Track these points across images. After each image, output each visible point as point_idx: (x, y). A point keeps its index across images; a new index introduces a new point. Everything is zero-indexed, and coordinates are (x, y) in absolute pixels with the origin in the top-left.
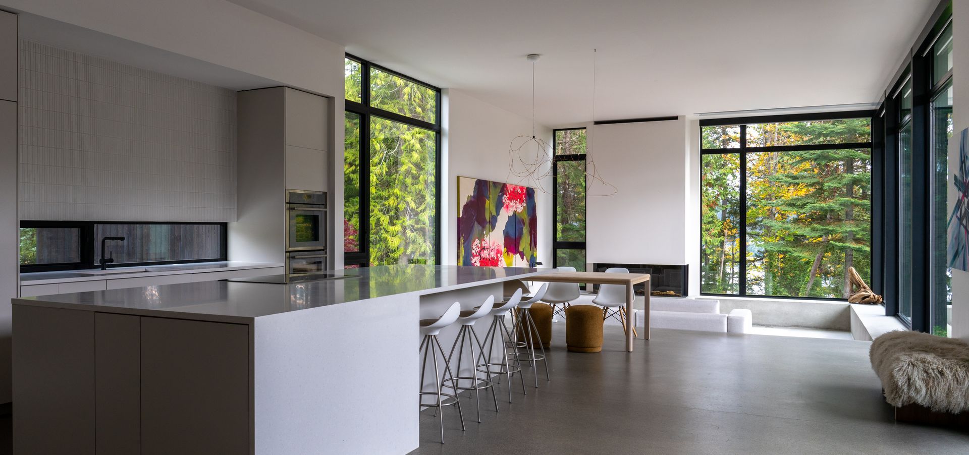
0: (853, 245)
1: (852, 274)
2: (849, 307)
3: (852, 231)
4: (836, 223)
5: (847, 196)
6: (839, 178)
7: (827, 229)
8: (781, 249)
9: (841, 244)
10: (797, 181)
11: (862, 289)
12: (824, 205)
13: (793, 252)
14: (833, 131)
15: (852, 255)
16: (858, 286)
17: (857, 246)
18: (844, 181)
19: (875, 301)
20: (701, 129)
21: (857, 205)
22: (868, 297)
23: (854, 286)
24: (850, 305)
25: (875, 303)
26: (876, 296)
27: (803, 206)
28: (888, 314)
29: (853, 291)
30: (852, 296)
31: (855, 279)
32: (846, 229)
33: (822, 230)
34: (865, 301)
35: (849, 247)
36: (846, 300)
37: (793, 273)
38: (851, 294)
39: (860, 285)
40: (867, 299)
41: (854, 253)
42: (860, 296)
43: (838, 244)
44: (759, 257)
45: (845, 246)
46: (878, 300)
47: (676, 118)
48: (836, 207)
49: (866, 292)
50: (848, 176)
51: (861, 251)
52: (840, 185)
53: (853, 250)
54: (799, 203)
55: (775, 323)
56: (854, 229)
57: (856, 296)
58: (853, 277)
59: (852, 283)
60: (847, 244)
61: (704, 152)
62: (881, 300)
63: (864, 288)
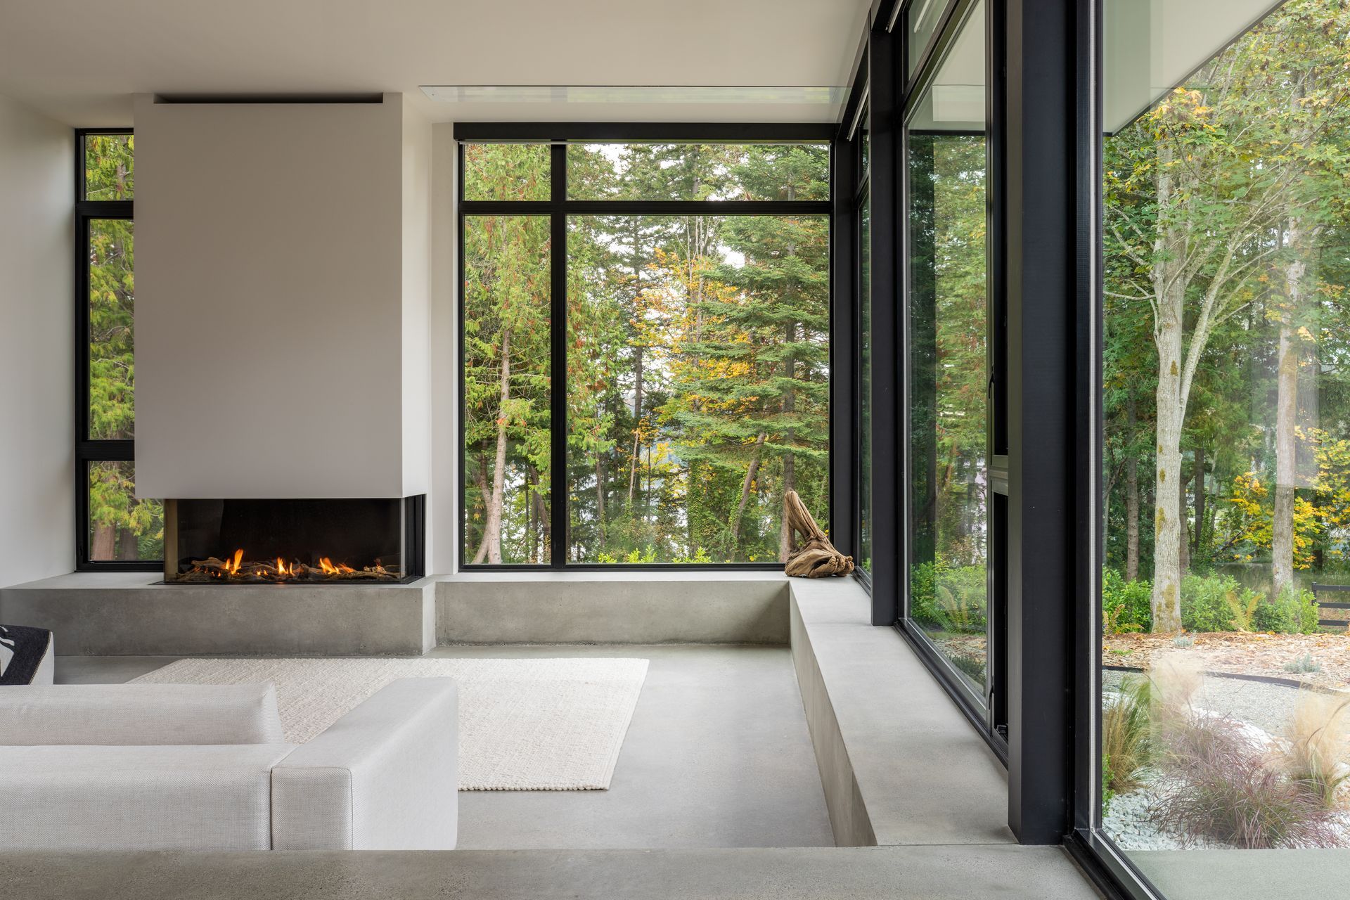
0: (795, 448)
1: (793, 508)
2: (787, 586)
3: (792, 428)
4: (772, 416)
5: (786, 375)
6: (776, 348)
7: (759, 425)
8: (699, 457)
9: (779, 446)
10: (721, 352)
11: (814, 543)
12: (758, 388)
13: (715, 460)
14: (768, 278)
15: (793, 463)
16: (805, 535)
17: (800, 449)
18: (783, 353)
19: (840, 570)
20: (461, 149)
21: (799, 389)
22: (826, 561)
23: (797, 533)
24: (788, 584)
25: (839, 575)
26: (843, 558)
27: (728, 391)
28: (877, 621)
29: (794, 547)
30: (792, 558)
31: (799, 518)
32: (785, 424)
33: (754, 426)
34: (821, 571)
35: (790, 451)
36: (780, 567)
37: (723, 489)
38: (792, 555)
39: (808, 534)
40: (823, 567)
41: (796, 460)
42: (810, 558)
43: (775, 446)
44: (684, 467)
45: (784, 450)
46: (847, 567)
47: (377, 99)
48: (774, 391)
49: (822, 548)
50: (789, 347)
51: (805, 456)
52: (778, 359)
53: (794, 454)
54: (724, 386)
55: (626, 637)
56: (796, 425)
57: (800, 558)
58: (794, 512)
59: (792, 529)
60: (786, 447)
61: (467, 208)
62: (852, 568)
63: (818, 539)
